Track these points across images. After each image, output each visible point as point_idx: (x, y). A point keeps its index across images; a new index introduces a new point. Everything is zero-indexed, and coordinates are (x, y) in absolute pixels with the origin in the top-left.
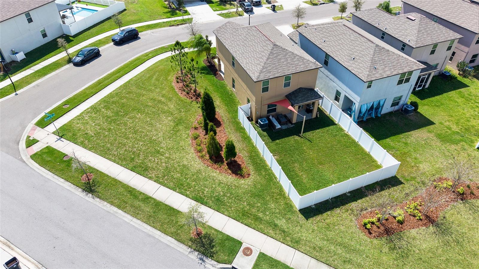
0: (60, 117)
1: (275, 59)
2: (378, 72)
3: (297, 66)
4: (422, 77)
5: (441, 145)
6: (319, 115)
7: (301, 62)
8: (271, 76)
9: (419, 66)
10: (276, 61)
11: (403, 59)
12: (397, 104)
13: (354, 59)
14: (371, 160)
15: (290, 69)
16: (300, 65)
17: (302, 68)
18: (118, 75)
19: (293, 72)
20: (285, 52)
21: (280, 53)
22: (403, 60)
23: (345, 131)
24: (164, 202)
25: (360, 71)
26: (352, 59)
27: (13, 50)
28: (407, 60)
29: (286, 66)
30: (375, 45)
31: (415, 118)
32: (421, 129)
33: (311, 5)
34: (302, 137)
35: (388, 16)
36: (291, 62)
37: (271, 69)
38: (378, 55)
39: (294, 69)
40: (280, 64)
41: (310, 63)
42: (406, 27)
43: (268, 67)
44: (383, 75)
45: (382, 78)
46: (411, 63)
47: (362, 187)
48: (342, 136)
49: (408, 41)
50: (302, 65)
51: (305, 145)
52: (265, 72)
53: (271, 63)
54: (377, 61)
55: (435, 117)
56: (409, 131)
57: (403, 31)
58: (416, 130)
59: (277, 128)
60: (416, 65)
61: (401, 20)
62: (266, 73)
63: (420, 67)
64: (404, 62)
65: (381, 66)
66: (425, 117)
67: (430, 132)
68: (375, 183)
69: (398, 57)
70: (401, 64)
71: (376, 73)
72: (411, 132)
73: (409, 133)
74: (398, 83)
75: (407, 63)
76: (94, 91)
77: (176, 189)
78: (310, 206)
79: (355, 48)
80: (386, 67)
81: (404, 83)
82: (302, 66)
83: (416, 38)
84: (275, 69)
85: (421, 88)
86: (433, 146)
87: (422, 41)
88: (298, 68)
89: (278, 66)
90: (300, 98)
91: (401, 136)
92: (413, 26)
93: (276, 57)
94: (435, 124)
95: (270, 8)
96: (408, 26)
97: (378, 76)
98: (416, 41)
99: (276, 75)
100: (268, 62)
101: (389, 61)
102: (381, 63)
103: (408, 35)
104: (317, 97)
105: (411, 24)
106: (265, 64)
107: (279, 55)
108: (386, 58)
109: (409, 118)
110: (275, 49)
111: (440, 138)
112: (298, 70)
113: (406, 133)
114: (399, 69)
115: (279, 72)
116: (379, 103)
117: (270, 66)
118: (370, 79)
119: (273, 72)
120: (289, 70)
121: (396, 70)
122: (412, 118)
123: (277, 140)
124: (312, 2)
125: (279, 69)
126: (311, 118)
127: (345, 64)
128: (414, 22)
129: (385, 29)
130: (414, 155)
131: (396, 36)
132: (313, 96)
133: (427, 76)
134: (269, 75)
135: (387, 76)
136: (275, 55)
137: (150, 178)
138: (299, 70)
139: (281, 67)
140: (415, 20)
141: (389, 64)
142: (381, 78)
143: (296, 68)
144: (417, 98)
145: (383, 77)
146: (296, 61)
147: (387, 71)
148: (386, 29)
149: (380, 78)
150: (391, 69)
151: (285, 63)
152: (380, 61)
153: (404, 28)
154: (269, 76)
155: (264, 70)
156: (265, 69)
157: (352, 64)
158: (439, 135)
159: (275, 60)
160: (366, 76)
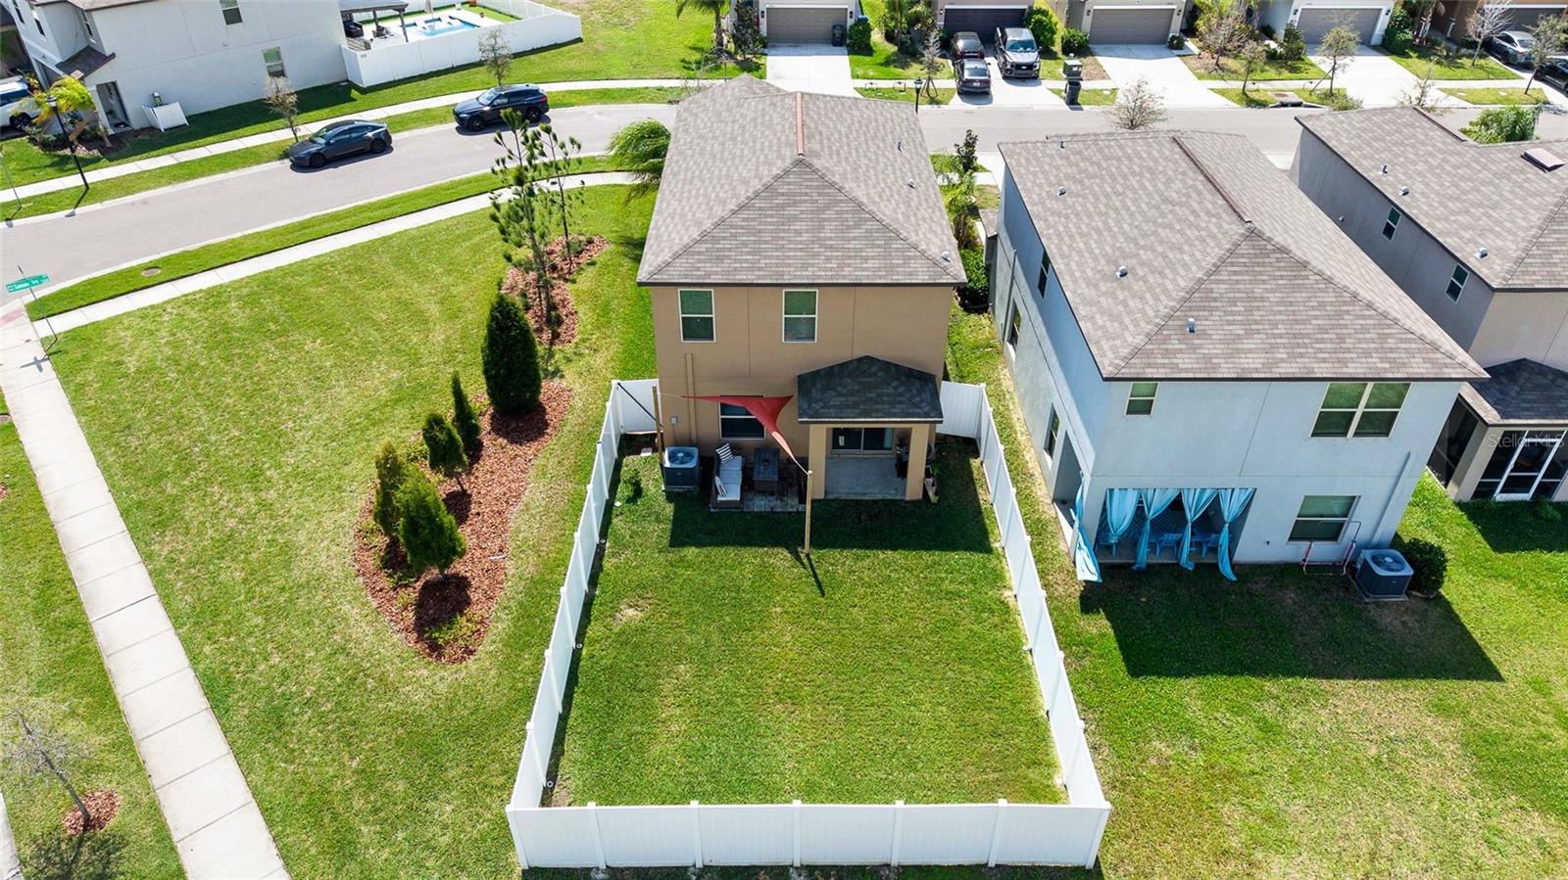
0: (105, 300)
1: (772, 216)
2: (1193, 349)
3: (849, 257)
4: (1525, 440)
5: (1467, 792)
6: (936, 494)
7: (879, 246)
8: (717, 273)
9: (1446, 365)
10: (771, 223)
11: (1370, 317)
12: (1333, 532)
13: (1123, 274)
14: (1035, 751)
15: (813, 265)
16: (866, 259)
17: (867, 269)
18: (379, 213)
19: (819, 277)
20: (828, 195)
21: (806, 194)
22: (1361, 322)
23: (1010, 589)
24: (108, 656)
25: (1113, 327)
26: (1118, 274)
27: (156, 94)
28: (1389, 326)
29: (801, 250)
30: (1242, 231)
31: (1404, 624)
32: (1405, 682)
33: (1238, 102)
34: (805, 561)
35: (1444, 143)
36: (831, 239)
37: (730, 250)
38: (1235, 273)
39: (831, 269)
40: (783, 238)
41: (915, 258)
42: (1501, 195)
43: (724, 238)
44: (1217, 367)
45: (1206, 376)
46: (1408, 341)
47: (888, 866)
48: (981, 608)
49: (1478, 255)
50: (873, 258)
51: (784, 599)
52: (700, 253)
53: (742, 227)
54: (1215, 300)
55: (1525, 648)
56: (1328, 676)
57: (1478, 212)
58: (1372, 683)
59: (720, 498)
60: (1431, 356)
61: (1493, 162)
62: (700, 261)
63: (1446, 370)
64: (1364, 329)
65: (1229, 323)
66: (1466, 634)
67: (1442, 710)
68: (970, 867)
69: (1345, 303)
70: (1341, 338)
71: (1181, 351)
72: (1334, 682)
73: (1324, 684)
74: (1316, 428)
75: (1384, 337)
76: (264, 244)
77: (183, 625)
78: (589, 870)
79: (1155, 233)
80: (1249, 333)
81: (1356, 434)
82: (870, 264)
83: (1523, 245)
84: (748, 253)
85: (1527, 496)
86: (1416, 785)
87: (1555, 265)
88: (849, 265)
89: (766, 242)
90: (841, 396)
91: (1270, 686)
92: (1535, 195)
93: (782, 207)
94: (1498, 678)
95: (1064, 94)
96: (1512, 192)
97: (1187, 364)
98: (1520, 261)
99: (738, 277)
100: (736, 220)
101: (1280, 313)
102: (1234, 313)
103: (1492, 230)
104: (920, 411)
105: (1527, 180)
106: (716, 225)
107: (795, 203)
108: (1274, 297)
109: (1373, 613)
110: (791, 178)
111: (1480, 758)
112: (844, 277)
113: (1304, 682)
114: (1322, 355)
115: (760, 269)
116: (1216, 503)
117: (734, 236)
118: (1132, 370)
119: (735, 262)
120: (805, 267)
121: (1301, 355)
122: (1388, 620)
123: (693, 548)
124: (1249, 94)
125: (765, 257)
126: (898, 497)
127: (1074, 292)
128: (1547, 175)
129: (1401, 193)
130: (1275, 795)
131: (1433, 227)
132: (901, 403)
133: (1558, 441)
134: (709, 267)
135: (1235, 376)
136: (780, 200)
137: (147, 558)
138: (849, 275)
139: (777, 250)
140: (1556, 167)
141: (1275, 325)
142: (1198, 376)
143: (841, 267)
144: (1479, 537)
145: (1215, 376)
146: (854, 238)
147: (1250, 351)
148: (1406, 193)
149: (1191, 376)
150: (1274, 347)
151: (805, 237)
152: (1233, 302)
153: (1490, 199)
154: (709, 275)
155: (702, 248)
156: (706, 242)
157: (1105, 294)
158: (1488, 740)
159: (769, 220)
160: (1125, 352)
